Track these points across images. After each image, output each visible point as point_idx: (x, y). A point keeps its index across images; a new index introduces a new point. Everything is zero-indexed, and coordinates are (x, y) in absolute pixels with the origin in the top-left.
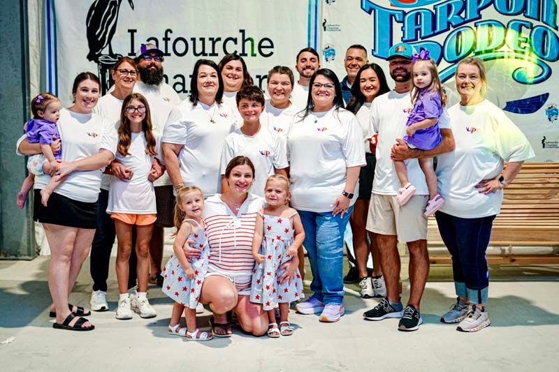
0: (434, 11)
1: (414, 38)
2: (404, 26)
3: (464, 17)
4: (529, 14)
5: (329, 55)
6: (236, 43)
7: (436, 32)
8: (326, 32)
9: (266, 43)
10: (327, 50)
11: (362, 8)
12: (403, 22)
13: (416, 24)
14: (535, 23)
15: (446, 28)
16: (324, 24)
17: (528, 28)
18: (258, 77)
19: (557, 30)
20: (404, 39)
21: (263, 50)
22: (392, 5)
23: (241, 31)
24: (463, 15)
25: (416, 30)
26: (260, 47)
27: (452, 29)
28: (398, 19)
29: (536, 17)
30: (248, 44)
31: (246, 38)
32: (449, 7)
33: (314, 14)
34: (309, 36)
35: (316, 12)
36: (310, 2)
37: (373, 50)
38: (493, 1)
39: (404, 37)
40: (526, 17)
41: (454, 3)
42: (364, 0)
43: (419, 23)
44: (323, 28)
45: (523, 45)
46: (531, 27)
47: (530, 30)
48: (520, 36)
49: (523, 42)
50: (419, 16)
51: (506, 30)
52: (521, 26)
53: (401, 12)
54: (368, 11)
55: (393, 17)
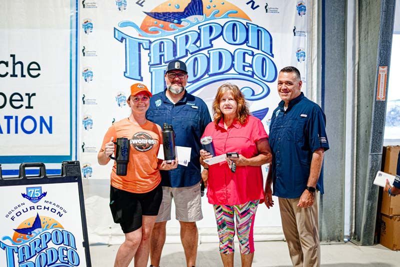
0: (175, 41)
1: (159, 62)
2: (150, 53)
3: (199, 46)
4: (250, 44)
5: (88, 76)
6: (7, 66)
7: (176, 57)
8: (85, 57)
9: (34, 66)
10: (86, 72)
11: (115, 37)
12: (149, 49)
13: (160, 51)
14: (256, 51)
15: (185, 54)
16: (83, 50)
17: (250, 55)
18: (27, 94)
19: (273, 57)
20: (151, 63)
21: (31, 71)
22: (140, 35)
23: (11, 56)
24: (198, 44)
25: (161, 56)
26: (29, 69)
27: (189, 55)
28: (145, 47)
29: (256, 47)
30: (18, 67)
31: (16, 62)
32: (187, 38)
33: (75, 42)
34: (71, 60)
35: (77, 40)
36: (71, 32)
37: (124, 72)
38: (221, 34)
39: (150, 61)
40: (249, 46)
41: (190, 34)
42: (117, 32)
43: (162, 50)
44: (82, 54)
45: (247, 69)
46: (253, 55)
47: (252, 57)
48: (244, 61)
49: (247, 66)
50: (162, 44)
51: (233, 57)
52: (244, 54)
53: (148, 41)
54: (120, 40)
55: (141, 45)
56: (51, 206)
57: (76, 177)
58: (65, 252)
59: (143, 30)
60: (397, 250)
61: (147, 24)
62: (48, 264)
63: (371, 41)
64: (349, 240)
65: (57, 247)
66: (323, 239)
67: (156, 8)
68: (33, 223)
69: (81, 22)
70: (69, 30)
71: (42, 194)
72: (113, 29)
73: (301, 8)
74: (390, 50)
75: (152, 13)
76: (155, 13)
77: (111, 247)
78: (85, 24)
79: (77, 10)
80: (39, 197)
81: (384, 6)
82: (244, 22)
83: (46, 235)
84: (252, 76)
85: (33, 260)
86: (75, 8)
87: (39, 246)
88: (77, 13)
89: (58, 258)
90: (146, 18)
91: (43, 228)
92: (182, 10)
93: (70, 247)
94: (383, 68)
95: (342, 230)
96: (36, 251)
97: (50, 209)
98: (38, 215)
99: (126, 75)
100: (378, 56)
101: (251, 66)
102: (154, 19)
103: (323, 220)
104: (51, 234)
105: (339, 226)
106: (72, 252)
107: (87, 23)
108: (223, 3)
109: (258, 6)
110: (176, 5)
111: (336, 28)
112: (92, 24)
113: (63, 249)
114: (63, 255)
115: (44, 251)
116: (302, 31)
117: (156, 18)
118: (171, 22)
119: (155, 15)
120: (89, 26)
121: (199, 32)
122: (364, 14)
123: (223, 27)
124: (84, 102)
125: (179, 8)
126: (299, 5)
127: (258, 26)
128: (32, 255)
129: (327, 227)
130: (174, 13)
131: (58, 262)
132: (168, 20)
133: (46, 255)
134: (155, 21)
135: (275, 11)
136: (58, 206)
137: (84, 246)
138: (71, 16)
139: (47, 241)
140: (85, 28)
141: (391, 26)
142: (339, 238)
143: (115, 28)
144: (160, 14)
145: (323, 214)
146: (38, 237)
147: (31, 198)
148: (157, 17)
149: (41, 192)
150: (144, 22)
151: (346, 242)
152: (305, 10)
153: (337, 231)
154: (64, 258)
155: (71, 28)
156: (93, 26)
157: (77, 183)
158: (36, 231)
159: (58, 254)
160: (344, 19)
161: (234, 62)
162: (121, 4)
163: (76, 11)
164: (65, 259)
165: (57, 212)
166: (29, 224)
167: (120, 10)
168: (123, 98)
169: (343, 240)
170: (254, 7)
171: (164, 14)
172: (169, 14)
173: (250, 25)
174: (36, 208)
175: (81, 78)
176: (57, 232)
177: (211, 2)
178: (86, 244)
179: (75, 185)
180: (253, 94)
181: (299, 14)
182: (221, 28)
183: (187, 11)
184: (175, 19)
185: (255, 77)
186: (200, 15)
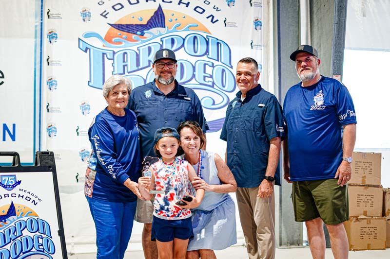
0: (138, 52)
1: (122, 72)
2: (114, 63)
4: (210, 56)
5: (52, 85)
7: (139, 68)
8: (50, 66)
10: (50, 81)
11: (79, 47)
12: (113, 59)
13: (124, 62)
14: (216, 63)
16: (48, 60)
17: (210, 66)
19: (232, 68)
20: (114, 73)
22: (104, 46)
25: (124, 66)
27: (152, 66)
28: (109, 57)
29: (216, 59)
32: (150, 49)
33: (40, 51)
34: (35, 69)
35: (41, 50)
36: (36, 41)
37: (89, 82)
38: (183, 45)
39: (114, 71)
40: (209, 58)
41: (153, 46)
42: (81, 42)
43: (126, 61)
44: (47, 63)
45: (207, 79)
46: (213, 66)
47: (212, 68)
48: (205, 72)
49: (207, 77)
50: (126, 55)
51: (194, 68)
52: (205, 65)
53: (112, 52)
54: (84, 50)
55: (105, 55)
56: (26, 195)
57: (50, 167)
58: (40, 240)
59: (107, 41)
60: (354, 250)
61: (112, 35)
62: (24, 251)
63: (324, 54)
64: (307, 245)
65: (32, 235)
66: (283, 243)
67: (119, 20)
68: (7, 210)
69: (46, 32)
70: (34, 40)
71: (17, 182)
72: (78, 39)
73: (257, 23)
74: (343, 60)
75: (115, 25)
76: (119, 25)
77: (73, 255)
78: (50, 34)
79: (42, 20)
80: (13, 185)
81: (336, 18)
82: (205, 35)
83: (20, 223)
84: (213, 87)
85: (8, 247)
86: (40, 18)
87: (14, 234)
88: (42, 23)
89: (33, 246)
90: (110, 29)
91: (18, 216)
92: (145, 22)
93: (45, 236)
94: (337, 76)
95: (301, 235)
96: (11, 239)
97: (25, 197)
98: (12, 203)
99: (90, 84)
100: (332, 66)
101: (211, 77)
102: (118, 31)
103: (283, 225)
104: (26, 222)
105: (298, 231)
106: (48, 240)
107: (52, 33)
108: (184, 17)
109: (217, 20)
110: (139, 18)
111: (291, 42)
112: (56, 34)
113: (38, 237)
114: (39, 243)
115: (19, 238)
116: (258, 45)
117: (119, 29)
118: (134, 34)
119: (119, 27)
120: (54, 36)
121: (161, 44)
122: (315, 30)
123: (184, 40)
124: (48, 110)
125: (142, 20)
126: (256, 20)
127: (217, 39)
128: (7, 242)
129: (286, 232)
130: (137, 25)
131: (34, 249)
132: (131, 32)
133: (21, 243)
134: (119, 32)
135: (233, 25)
136: (33, 195)
137: (59, 235)
138: (36, 26)
139: (22, 229)
140: (50, 38)
141: (342, 37)
142: (298, 242)
143: (79, 39)
144: (123, 25)
145: (282, 219)
146: (13, 224)
147: (5, 186)
148: (121, 29)
149: (16, 180)
150: (108, 33)
151: (304, 247)
152: (261, 25)
153: (296, 235)
154: (39, 245)
155: (36, 37)
156: (58, 36)
157: (52, 173)
158: (11, 218)
159: (33, 242)
160: (298, 34)
161: (195, 73)
162: (86, 15)
163: (40, 21)
164: (40, 247)
165: (31, 200)
166: (4, 212)
167: (84, 21)
168: (87, 107)
169: (302, 244)
170: (214, 21)
171: (127, 26)
172: (132, 25)
173: (210, 39)
174: (10, 195)
175: (45, 87)
176: (31, 220)
177: (173, 15)
178: (61, 233)
179: (50, 174)
180: (214, 104)
181: (256, 28)
182: (182, 40)
183: (149, 24)
184: (138, 31)
185: (215, 87)
186: (162, 27)
